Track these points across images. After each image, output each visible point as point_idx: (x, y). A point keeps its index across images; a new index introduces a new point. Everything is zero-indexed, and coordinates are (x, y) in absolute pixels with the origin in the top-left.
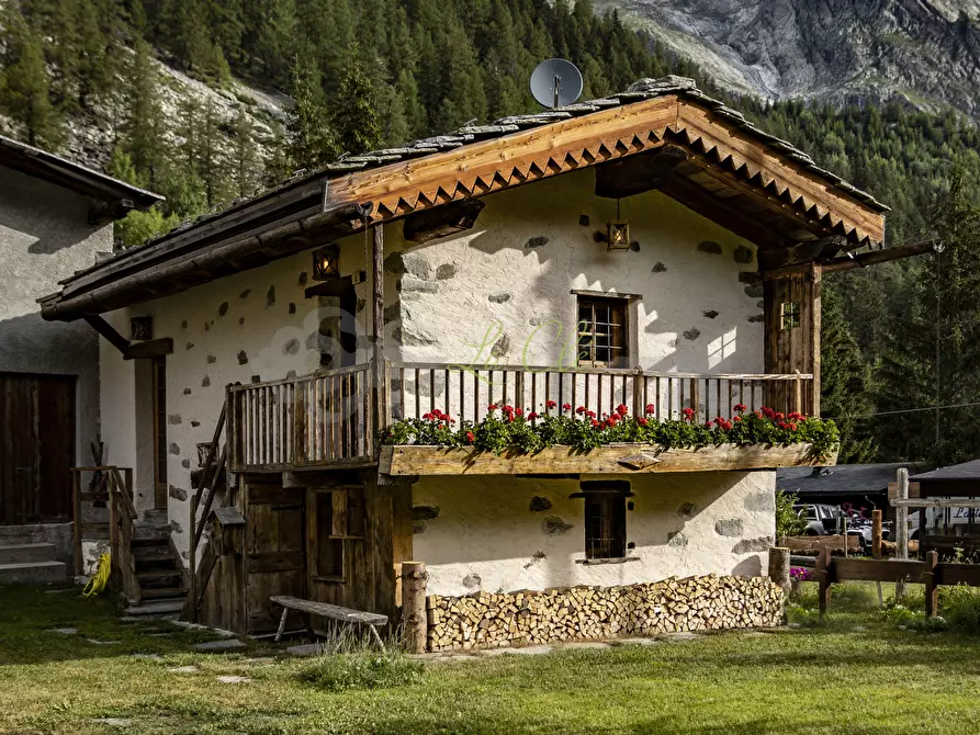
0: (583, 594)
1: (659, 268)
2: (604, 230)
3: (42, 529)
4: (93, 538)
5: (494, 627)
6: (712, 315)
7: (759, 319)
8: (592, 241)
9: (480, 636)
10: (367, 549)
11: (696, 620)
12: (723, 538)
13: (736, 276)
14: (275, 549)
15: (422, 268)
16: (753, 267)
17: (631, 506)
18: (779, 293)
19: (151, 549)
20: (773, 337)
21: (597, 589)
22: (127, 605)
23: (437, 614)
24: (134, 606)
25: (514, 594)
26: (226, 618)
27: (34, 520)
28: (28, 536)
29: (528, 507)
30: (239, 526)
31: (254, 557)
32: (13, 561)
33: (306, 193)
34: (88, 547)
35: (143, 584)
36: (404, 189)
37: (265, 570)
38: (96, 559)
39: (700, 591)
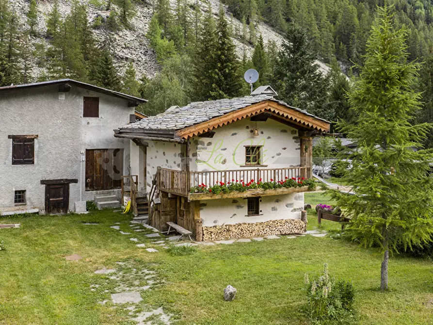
0: (245, 226)
1: (269, 138)
2: (253, 129)
3: (113, 191)
4: (127, 196)
5: (220, 235)
6: (285, 149)
7: (299, 149)
8: (249, 132)
9: (217, 237)
10: (189, 213)
11: (278, 232)
12: (288, 208)
13: (292, 138)
14: (169, 209)
15: (202, 143)
16: (297, 135)
17: (261, 201)
18: (303, 143)
19: (142, 200)
20: (302, 154)
21: (249, 224)
22: (134, 216)
23: (205, 232)
24: (136, 217)
25: (226, 226)
26: (156, 226)
27: (111, 189)
28: (109, 193)
29: (231, 202)
30: (159, 204)
31: (163, 212)
32: (105, 201)
33: (171, 133)
34: (125, 198)
35: (139, 210)
36: (194, 131)
37: (166, 215)
38: (127, 202)
39: (279, 224)
